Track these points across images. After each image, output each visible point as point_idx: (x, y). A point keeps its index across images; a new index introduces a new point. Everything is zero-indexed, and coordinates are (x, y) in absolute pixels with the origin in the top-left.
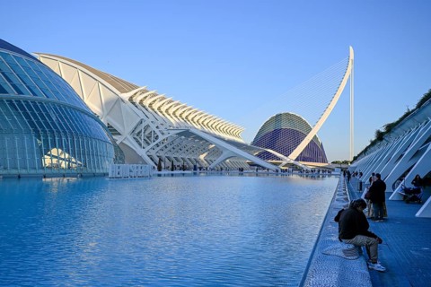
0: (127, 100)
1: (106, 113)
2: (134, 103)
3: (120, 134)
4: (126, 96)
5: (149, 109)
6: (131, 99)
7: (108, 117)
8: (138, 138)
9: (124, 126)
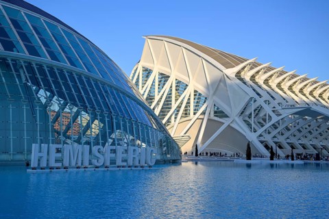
0: (233, 76)
1: (212, 92)
2: (242, 80)
3: (227, 117)
4: (231, 72)
5: (264, 86)
6: (238, 75)
7: (215, 98)
8: (249, 120)
9: (231, 107)
